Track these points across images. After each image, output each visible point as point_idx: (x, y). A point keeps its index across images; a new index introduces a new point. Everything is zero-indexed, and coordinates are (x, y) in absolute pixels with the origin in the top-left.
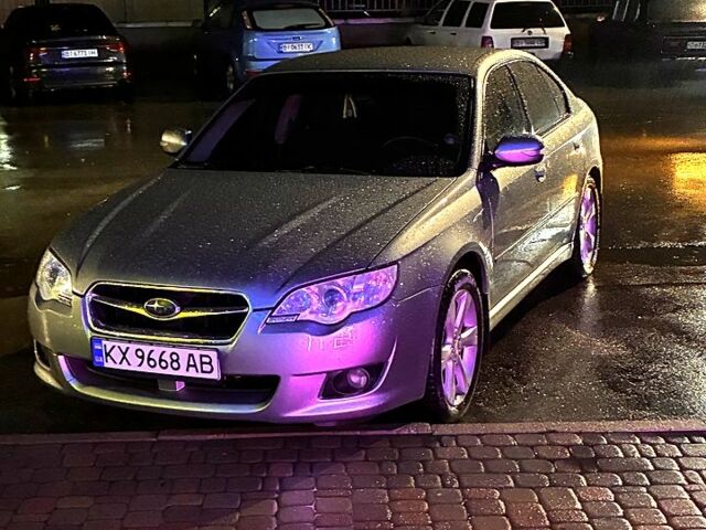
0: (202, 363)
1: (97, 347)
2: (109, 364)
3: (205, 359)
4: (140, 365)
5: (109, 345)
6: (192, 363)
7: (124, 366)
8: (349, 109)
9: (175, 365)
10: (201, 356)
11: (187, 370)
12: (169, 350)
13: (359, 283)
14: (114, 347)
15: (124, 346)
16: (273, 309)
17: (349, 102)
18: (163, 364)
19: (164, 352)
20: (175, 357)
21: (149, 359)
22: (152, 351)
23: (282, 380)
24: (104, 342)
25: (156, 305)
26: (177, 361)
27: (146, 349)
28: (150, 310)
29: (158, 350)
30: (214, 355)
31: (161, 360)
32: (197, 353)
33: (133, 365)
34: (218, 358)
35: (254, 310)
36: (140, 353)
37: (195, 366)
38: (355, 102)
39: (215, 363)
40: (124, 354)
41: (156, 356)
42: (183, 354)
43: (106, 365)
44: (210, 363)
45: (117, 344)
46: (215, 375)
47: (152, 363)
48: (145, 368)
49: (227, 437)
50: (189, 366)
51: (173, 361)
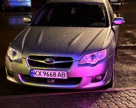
0: (62, 75)
1: (32, 72)
2: (35, 76)
3: (63, 74)
4: (44, 76)
5: (36, 71)
6: (59, 75)
7: (40, 76)
8: (73, 11)
9: (55, 75)
10: (62, 73)
11: (58, 77)
12: (53, 72)
13: (99, 53)
14: (37, 71)
15: (40, 71)
16: (80, 60)
17: (73, 10)
18: (51, 75)
19: (51, 72)
20: (55, 73)
21: (47, 74)
22: (48, 72)
23: (83, 78)
24: (34, 70)
25: (48, 60)
26: (55, 74)
27: (46, 72)
28: (46, 62)
29: (50, 72)
30: (66, 72)
31: (50, 74)
32: (61, 72)
33: (43, 76)
34: (67, 73)
35: (75, 61)
36: (44, 73)
37: (60, 75)
38: (75, 10)
39: (66, 75)
40: (40, 73)
41: (49, 73)
42: (57, 72)
43: (34, 76)
44: (64, 75)
45: (38, 71)
46: (66, 78)
47: (48, 75)
48: (46, 77)
49: (65, 93)
50: (58, 75)
51: (54, 74)
